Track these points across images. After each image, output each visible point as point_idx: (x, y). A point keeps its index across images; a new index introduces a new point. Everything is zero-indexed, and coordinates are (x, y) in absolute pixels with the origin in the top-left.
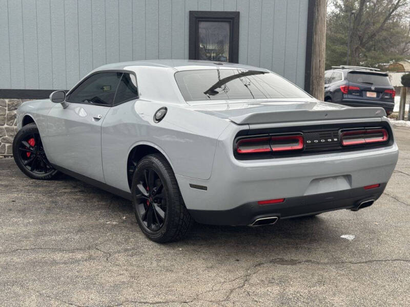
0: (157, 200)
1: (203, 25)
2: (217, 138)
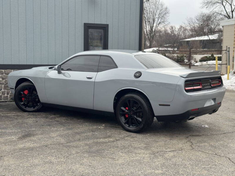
0: (135, 113)
1: (90, 30)
2: (176, 84)
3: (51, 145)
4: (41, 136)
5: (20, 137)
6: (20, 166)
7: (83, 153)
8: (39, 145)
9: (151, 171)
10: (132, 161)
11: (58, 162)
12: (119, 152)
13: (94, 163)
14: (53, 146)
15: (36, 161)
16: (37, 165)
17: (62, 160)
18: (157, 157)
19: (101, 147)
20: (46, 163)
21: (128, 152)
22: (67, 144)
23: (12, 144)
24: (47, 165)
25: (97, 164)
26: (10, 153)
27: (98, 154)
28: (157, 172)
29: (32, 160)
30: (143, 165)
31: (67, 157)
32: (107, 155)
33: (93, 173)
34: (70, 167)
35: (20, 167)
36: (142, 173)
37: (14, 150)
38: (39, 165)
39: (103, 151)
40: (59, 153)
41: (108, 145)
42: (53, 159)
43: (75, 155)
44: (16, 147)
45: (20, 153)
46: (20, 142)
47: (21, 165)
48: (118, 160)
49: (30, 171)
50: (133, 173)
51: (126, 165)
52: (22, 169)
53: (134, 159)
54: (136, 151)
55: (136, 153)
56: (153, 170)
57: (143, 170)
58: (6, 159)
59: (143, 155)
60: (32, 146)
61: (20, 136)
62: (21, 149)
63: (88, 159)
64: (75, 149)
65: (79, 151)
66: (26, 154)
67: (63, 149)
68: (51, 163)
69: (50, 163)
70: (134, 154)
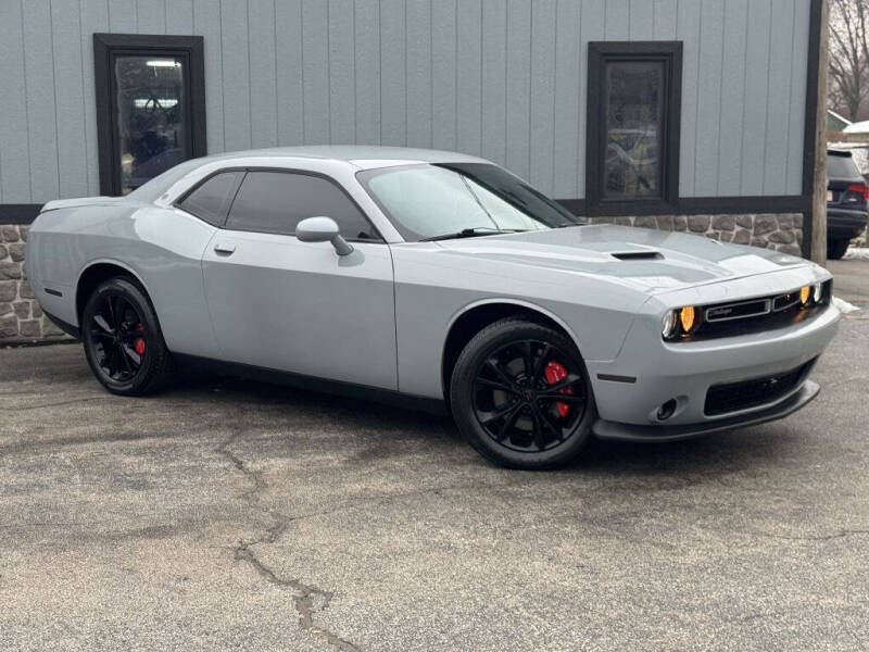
1: (611, 69)
3: (453, 487)
4: (421, 457)
5: (353, 458)
6: (349, 554)
7: (562, 521)
8: (411, 487)
9: (805, 598)
10: (738, 562)
11: (473, 546)
12: (691, 524)
13: (597, 558)
14: (459, 493)
15: (401, 541)
16: (403, 553)
17: (487, 540)
18: (837, 552)
19: (626, 504)
20: (431, 547)
21: (728, 526)
22: (510, 489)
23: (325, 481)
24: (434, 554)
25: (605, 562)
26: (321, 509)
27: (616, 527)
28: (826, 601)
29: (390, 534)
30: (779, 575)
31: (504, 532)
32: (646, 533)
33: (589, 590)
34: (511, 567)
35: (349, 557)
36: (767, 602)
37: (333, 499)
38: (408, 554)
39: (633, 520)
40: (477, 517)
41: (657, 499)
42: (456, 537)
43: (534, 527)
44: (338, 492)
45: (351, 510)
46: (352, 473)
47: (352, 549)
48: (684, 552)
49: (377, 572)
50: (736, 602)
51: (712, 572)
52: (353, 564)
53: (749, 551)
54: (757, 524)
55: (756, 534)
56: (813, 596)
57: (774, 593)
58: (304, 526)
59: (785, 541)
60: (390, 488)
61: (352, 453)
62: (353, 497)
63: (576, 543)
64: (533, 505)
65: (547, 515)
66: (369, 514)
67: (494, 506)
68: (450, 548)
69: (444, 549)
70: (748, 536)
